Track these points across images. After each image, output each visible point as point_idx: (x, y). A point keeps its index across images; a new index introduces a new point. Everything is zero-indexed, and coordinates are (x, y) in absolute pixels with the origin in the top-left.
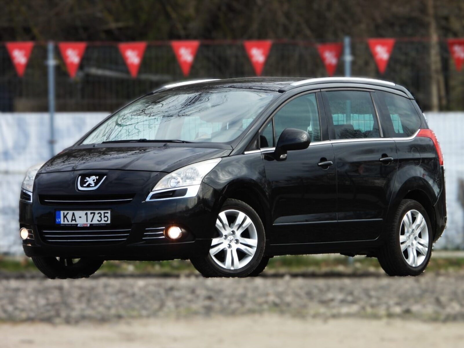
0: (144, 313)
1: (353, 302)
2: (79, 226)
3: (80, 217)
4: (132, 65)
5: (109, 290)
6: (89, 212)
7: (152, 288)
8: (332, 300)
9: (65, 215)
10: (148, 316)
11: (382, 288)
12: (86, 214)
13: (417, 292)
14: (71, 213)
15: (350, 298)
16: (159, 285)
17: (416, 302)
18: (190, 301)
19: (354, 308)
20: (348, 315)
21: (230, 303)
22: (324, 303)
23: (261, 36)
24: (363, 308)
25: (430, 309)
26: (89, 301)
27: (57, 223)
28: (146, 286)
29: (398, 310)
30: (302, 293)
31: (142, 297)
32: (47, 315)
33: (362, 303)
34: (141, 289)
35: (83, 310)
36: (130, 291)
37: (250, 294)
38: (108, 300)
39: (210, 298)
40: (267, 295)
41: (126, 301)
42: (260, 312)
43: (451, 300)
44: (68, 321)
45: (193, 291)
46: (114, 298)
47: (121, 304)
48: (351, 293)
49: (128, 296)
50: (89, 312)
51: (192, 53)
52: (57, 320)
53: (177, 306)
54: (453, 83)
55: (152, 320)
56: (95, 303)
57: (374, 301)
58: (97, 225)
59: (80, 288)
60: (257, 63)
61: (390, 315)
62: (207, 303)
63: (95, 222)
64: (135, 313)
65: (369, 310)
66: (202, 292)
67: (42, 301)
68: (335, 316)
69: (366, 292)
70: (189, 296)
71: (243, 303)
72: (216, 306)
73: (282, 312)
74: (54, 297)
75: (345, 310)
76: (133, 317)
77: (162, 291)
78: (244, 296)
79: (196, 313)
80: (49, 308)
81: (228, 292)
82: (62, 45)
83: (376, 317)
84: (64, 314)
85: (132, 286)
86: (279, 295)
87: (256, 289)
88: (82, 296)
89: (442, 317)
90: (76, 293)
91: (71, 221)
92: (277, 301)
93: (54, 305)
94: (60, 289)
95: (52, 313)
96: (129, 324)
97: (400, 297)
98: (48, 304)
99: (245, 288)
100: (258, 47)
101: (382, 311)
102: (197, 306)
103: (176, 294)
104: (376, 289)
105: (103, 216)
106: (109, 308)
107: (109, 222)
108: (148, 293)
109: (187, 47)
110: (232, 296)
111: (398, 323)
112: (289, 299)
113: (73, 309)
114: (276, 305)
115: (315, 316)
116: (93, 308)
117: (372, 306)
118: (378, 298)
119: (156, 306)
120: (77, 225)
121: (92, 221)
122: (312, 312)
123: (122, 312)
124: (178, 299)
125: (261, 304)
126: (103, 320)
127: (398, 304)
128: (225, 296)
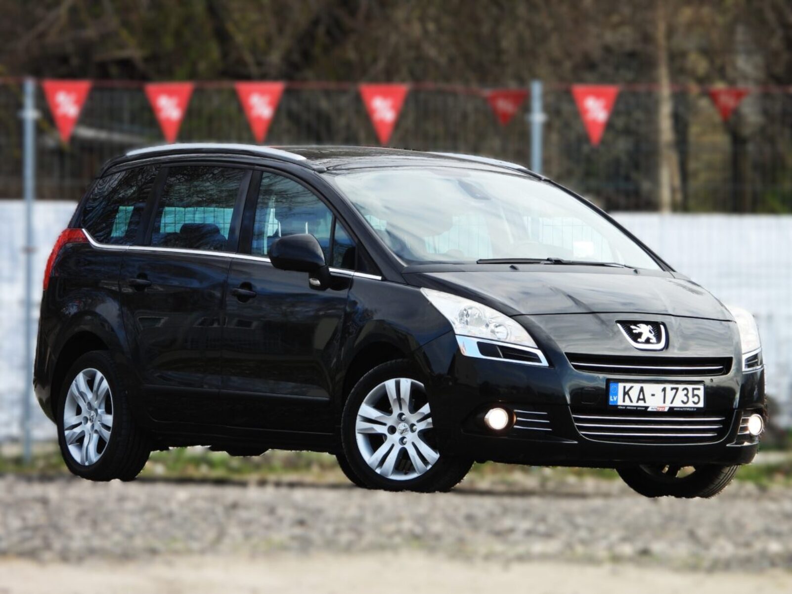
0: (195, 545)
1: (548, 536)
2: (649, 409)
3: (653, 395)
4: (169, 121)
5: (129, 505)
6: (669, 387)
7: (201, 504)
8: (511, 530)
9: (626, 390)
10: (203, 552)
11: (595, 511)
12: (664, 390)
13: (656, 520)
14: (637, 387)
15: (542, 528)
16: (213, 499)
17: (657, 537)
18: (268, 527)
19: (553, 546)
20: (544, 557)
21: (337, 531)
22: (500, 534)
23: (389, 76)
24: (569, 546)
25: (683, 550)
26: (95, 524)
27: (610, 404)
28: (191, 500)
29: (627, 549)
30: (460, 519)
31: (185, 519)
32: (28, 546)
33: (563, 537)
34: (182, 505)
35: (86, 538)
36: (164, 508)
37: (369, 518)
38: (128, 523)
39: (301, 523)
40: (399, 519)
41: (159, 525)
42: (395, 549)
43: (715, 535)
44: (65, 557)
45: (272, 510)
46: (136, 520)
47: (150, 529)
48: (543, 519)
49: (161, 517)
50: (96, 542)
51: (271, 103)
52: (47, 555)
53: (247, 536)
54: (692, 165)
55: (209, 558)
56: (106, 528)
57: (583, 534)
58: (681, 409)
59: (79, 501)
60: (382, 122)
61: (616, 559)
62: (298, 531)
63: (678, 404)
64: (179, 545)
65: (580, 549)
66: (288, 514)
67: (15, 523)
68: (523, 558)
69: (569, 517)
70: (266, 519)
71: (359, 534)
72: (314, 535)
73: (432, 550)
74: (35, 515)
75: (538, 547)
76: (176, 552)
77: (219, 510)
78: (360, 520)
79: (283, 548)
80: (28, 534)
81: (333, 512)
82: (48, 84)
83: (591, 560)
84: (57, 544)
85: (167, 500)
86: (420, 520)
87: (379, 509)
88: (82, 514)
89: (706, 564)
90: (72, 511)
91: (637, 402)
92: (418, 530)
93: (36, 529)
94: (44, 501)
95: (37, 542)
96: (169, 564)
97: (626, 527)
98: (25, 528)
99: (361, 508)
100: (385, 95)
101: (600, 550)
102: (281, 536)
103: (244, 514)
104: (584, 514)
105: (690, 395)
106: (130, 536)
107: (701, 405)
108: (196, 511)
109: (262, 93)
110: (340, 519)
111: (631, 572)
112: (437, 527)
113: (70, 537)
114: (416, 537)
115: (488, 557)
116: (104, 536)
117: (583, 542)
118: (591, 530)
119: (211, 535)
120: (647, 407)
121: (672, 402)
122: (483, 550)
123: (157, 544)
124: (248, 523)
125: (390, 536)
126: (125, 556)
127: (624, 540)
128: (328, 521)
